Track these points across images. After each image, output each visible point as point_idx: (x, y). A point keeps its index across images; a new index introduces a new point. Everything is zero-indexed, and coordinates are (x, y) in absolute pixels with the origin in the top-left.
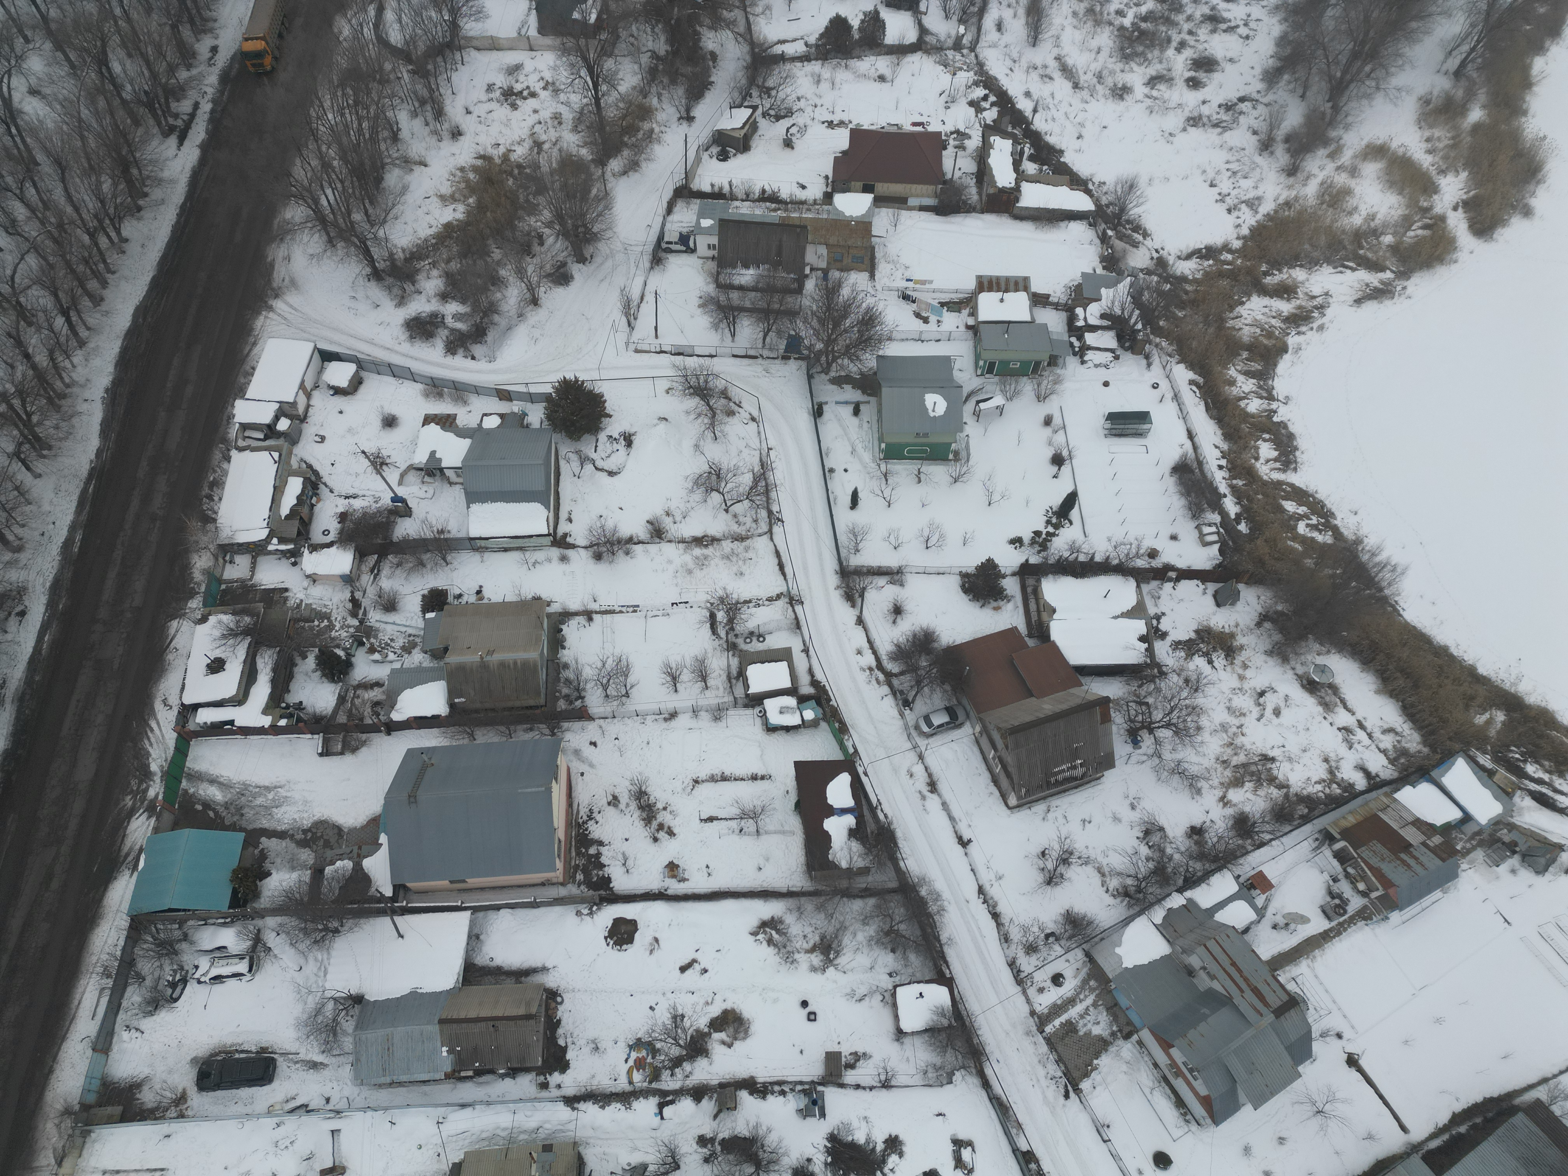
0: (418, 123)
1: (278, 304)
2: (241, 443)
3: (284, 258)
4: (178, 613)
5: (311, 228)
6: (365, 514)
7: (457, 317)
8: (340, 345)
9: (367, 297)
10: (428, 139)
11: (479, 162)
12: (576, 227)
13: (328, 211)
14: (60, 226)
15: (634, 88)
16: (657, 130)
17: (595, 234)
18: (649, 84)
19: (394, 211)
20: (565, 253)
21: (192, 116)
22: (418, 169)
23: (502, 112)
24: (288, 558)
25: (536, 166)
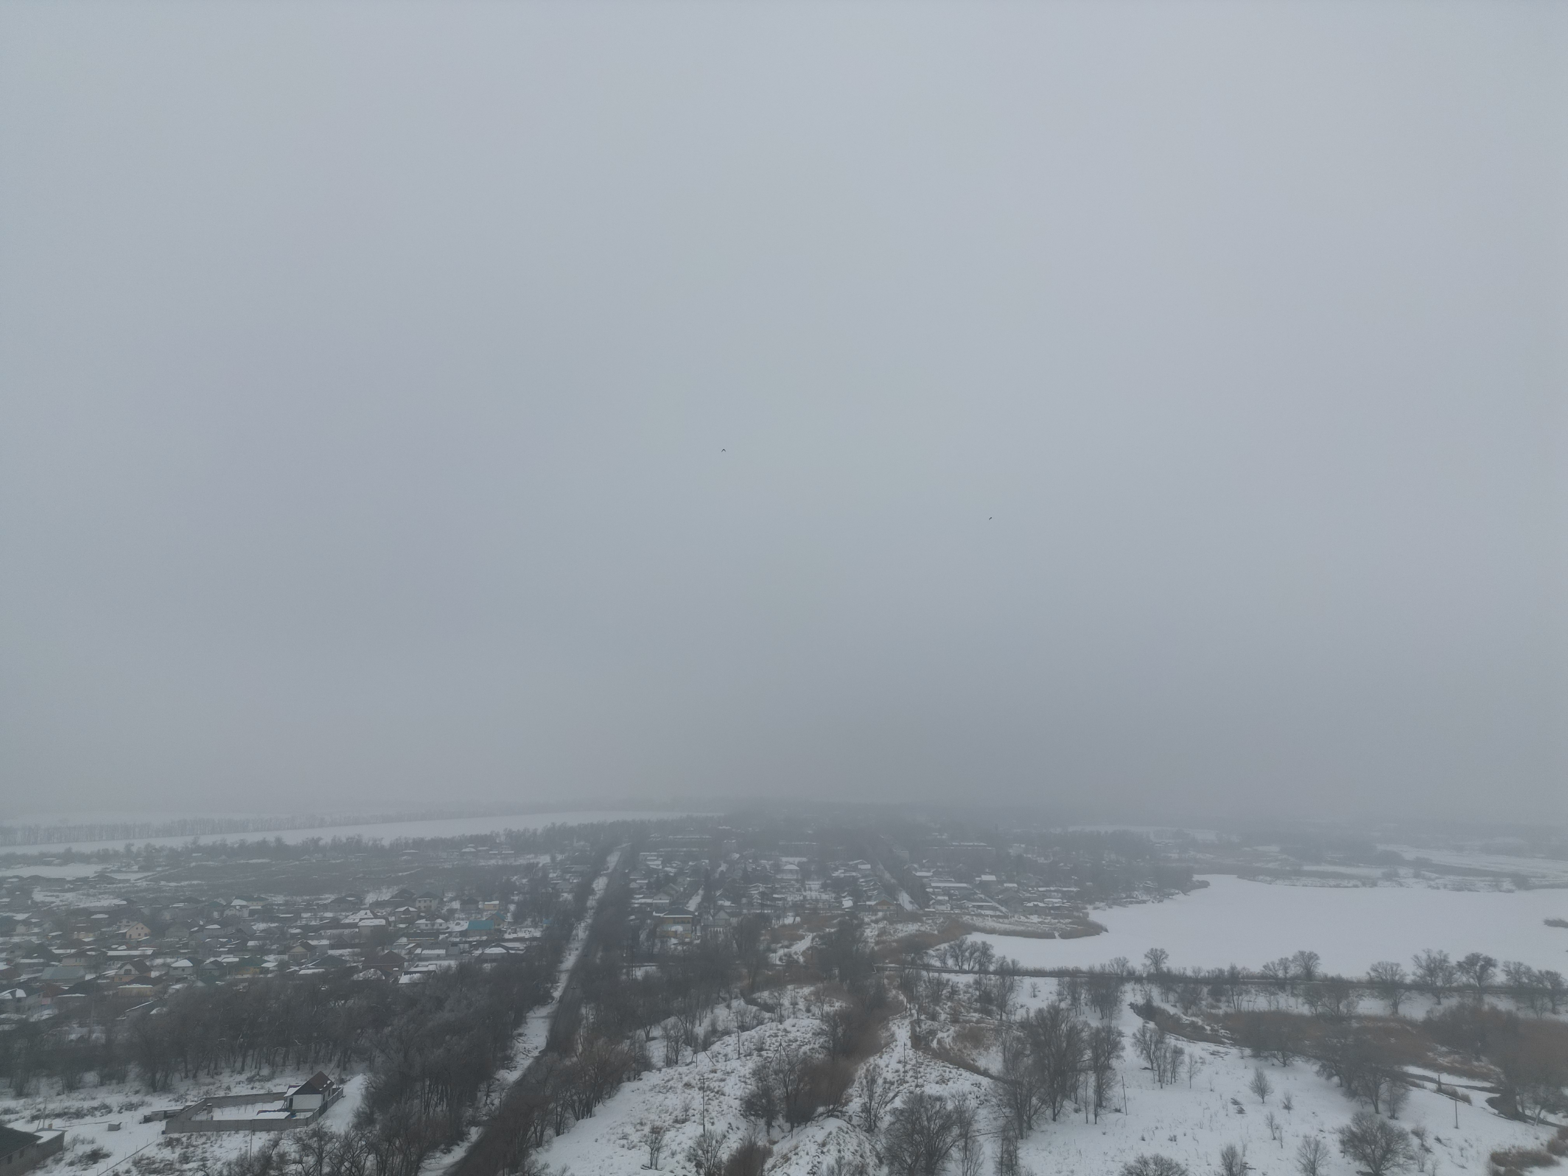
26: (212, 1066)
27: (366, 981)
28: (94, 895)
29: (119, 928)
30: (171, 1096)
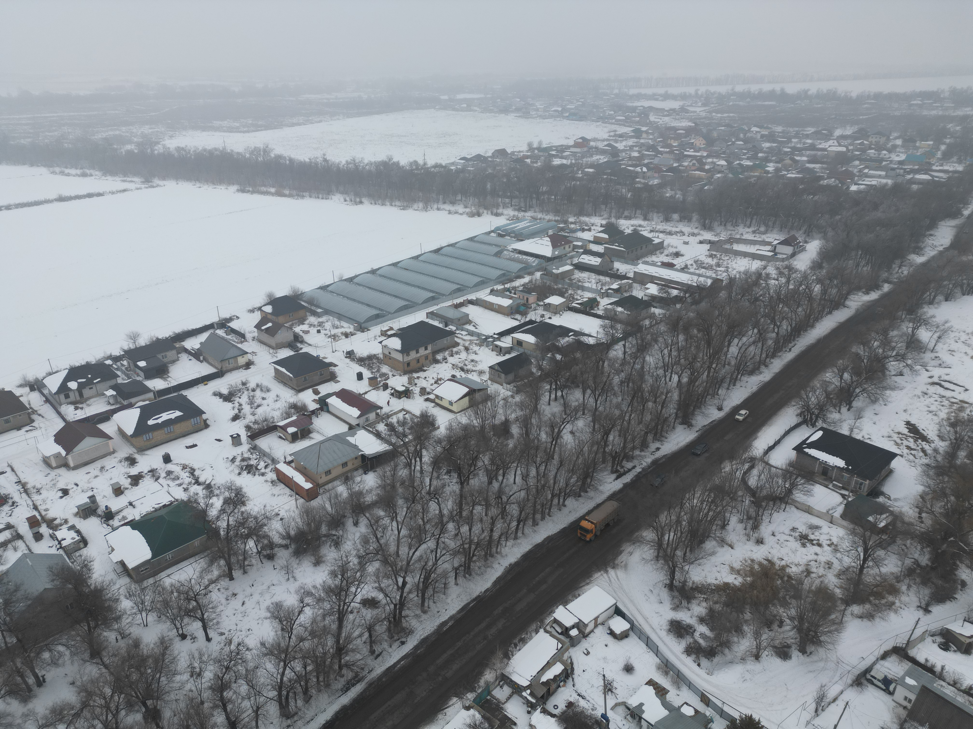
0: (740, 526)
1: (612, 572)
2: (548, 628)
3: (629, 552)
4: (460, 696)
5: (652, 546)
6: (582, 712)
7: (702, 635)
8: (629, 610)
9: (659, 595)
10: (741, 536)
11: (765, 562)
12: (809, 630)
13: (665, 542)
14: (543, 486)
15: (892, 574)
16: (898, 604)
17: (821, 642)
18: (905, 576)
19: (701, 561)
20: (793, 641)
21: (630, 470)
22: (726, 548)
23: (795, 545)
24: (528, 706)
25: (801, 582)
26: (734, 221)
27: (828, 186)
28: (678, 119)
29: (690, 139)
30: (713, 233)
